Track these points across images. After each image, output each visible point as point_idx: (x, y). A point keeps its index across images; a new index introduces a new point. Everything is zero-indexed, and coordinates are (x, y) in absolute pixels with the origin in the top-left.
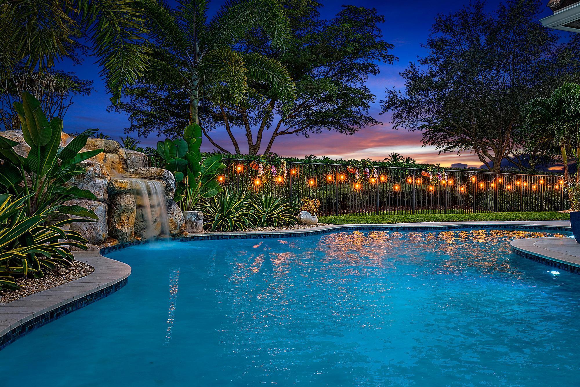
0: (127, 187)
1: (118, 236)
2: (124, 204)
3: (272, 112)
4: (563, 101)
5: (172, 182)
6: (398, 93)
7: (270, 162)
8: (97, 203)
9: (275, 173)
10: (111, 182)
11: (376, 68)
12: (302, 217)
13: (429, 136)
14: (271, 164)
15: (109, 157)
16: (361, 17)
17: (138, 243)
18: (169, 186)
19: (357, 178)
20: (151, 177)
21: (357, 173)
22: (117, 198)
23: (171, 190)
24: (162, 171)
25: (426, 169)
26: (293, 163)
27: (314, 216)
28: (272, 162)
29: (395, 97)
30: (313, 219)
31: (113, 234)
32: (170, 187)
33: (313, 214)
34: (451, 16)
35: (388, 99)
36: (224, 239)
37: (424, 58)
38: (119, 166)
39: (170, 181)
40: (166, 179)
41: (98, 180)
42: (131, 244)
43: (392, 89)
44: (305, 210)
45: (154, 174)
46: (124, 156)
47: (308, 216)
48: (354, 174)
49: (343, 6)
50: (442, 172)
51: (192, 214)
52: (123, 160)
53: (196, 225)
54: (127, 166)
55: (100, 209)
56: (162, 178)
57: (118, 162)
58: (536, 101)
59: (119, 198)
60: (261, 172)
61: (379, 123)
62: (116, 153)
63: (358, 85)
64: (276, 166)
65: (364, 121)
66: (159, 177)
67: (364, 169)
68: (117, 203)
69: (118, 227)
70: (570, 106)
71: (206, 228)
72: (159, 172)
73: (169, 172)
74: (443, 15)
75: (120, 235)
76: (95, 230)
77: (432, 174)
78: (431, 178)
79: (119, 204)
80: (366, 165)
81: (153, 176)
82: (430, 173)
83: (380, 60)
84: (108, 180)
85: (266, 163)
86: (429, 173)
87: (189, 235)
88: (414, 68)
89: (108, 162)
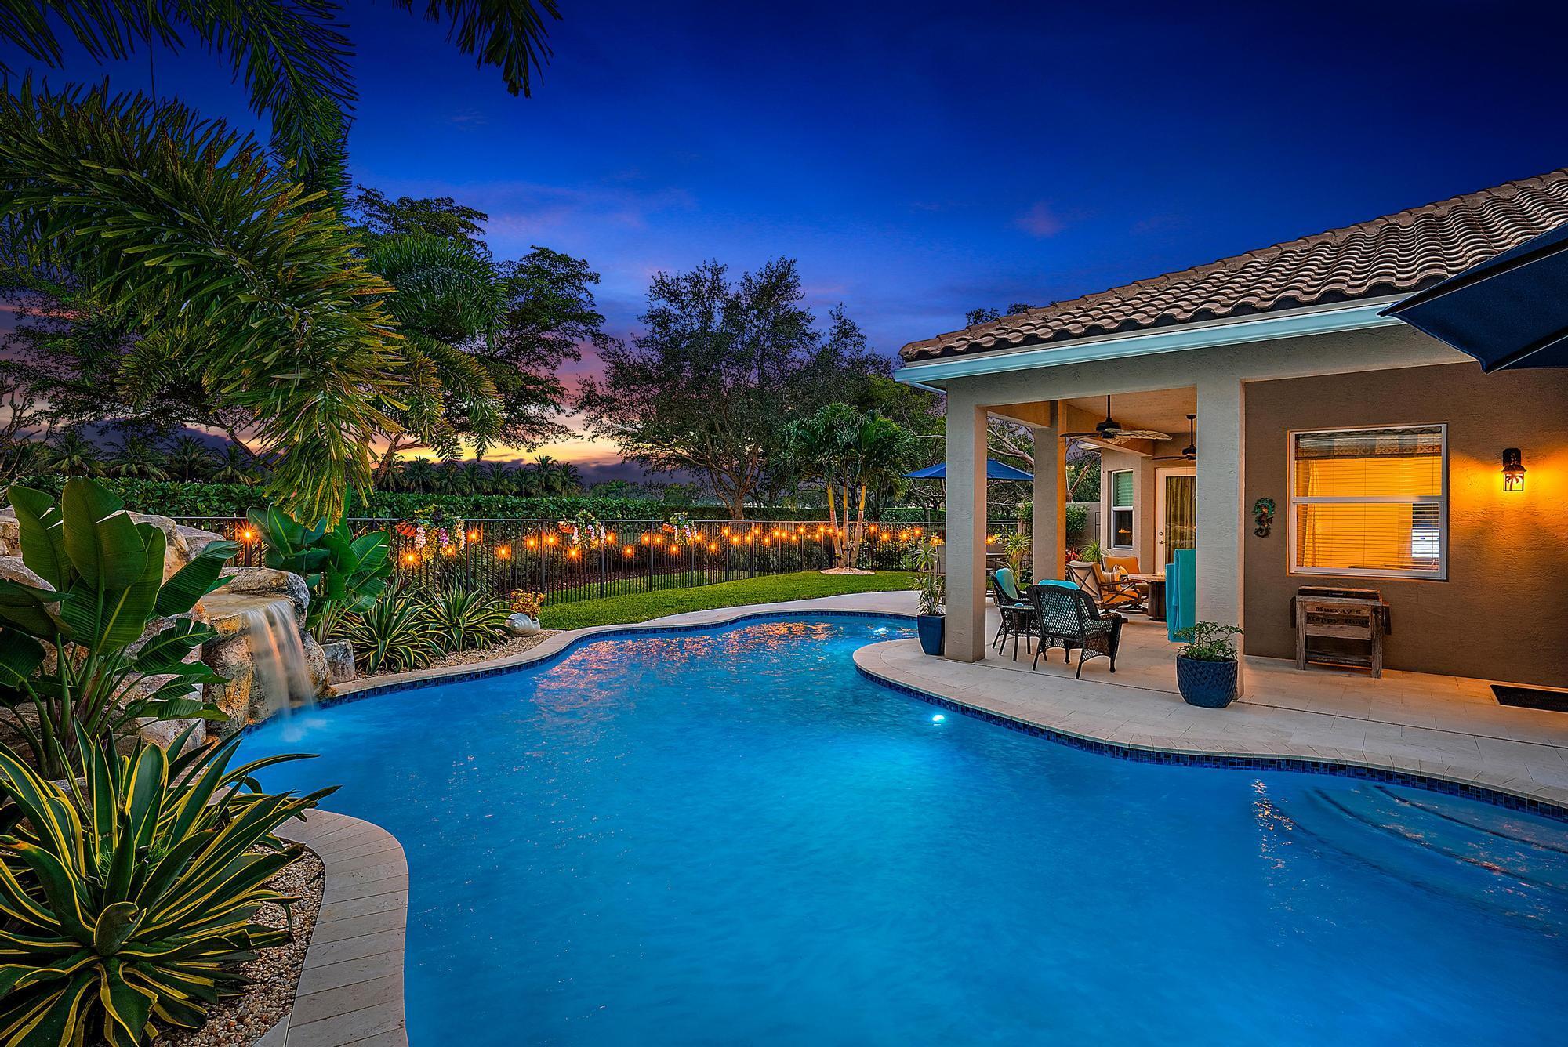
0: (237, 626)
1: (220, 729)
2: (231, 661)
3: (459, 444)
4: (835, 428)
5: (304, 596)
6: (597, 385)
7: (436, 522)
9: (446, 541)
10: (210, 624)
11: (575, 349)
12: (516, 625)
13: (630, 448)
14: (437, 526)
16: (561, 270)
18: (301, 605)
19: (575, 542)
20: (259, 589)
21: (576, 533)
22: (218, 653)
23: (304, 610)
24: (283, 576)
25: (669, 521)
26: (472, 521)
27: (535, 620)
28: (439, 521)
29: (592, 390)
30: (534, 626)
32: (302, 607)
33: (533, 616)
34: (678, 279)
35: (581, 393)
37: (642, 339)
39: (301, 595)
40: (292, 592)
43: (587, 378)
44: (519, 611)
45: (267, 584)
47: (526, 622)
48: (571, 534)
49: (532, 247)
50: (690, 525)
51: (335, 649)
53: (343, 668)
56: (284, 591)
57: (177, 560)
58: (802, 423)
59: (223, 653)
60: (421, 540)
61: (578, 436)
63: (544, 373)
64: (447, 530)
65: (552, 431)
66: (279, 590)
67: (586, 526)
68: (219, 662)
69: (222, 710)
70: (842, 434)
72: (278, 579)
73: (298, 577)
74: (667, 276)
75: (224, 727)
77: (679, 528)
78: (676, 535)
79: (223, 665)
80: (589, 520)
81: (264, 587)
82: (676, 527)
83: (583, 339)
85: (430, 526)
86: (673, 527)
87: (338, 692)
88: (623, 349)
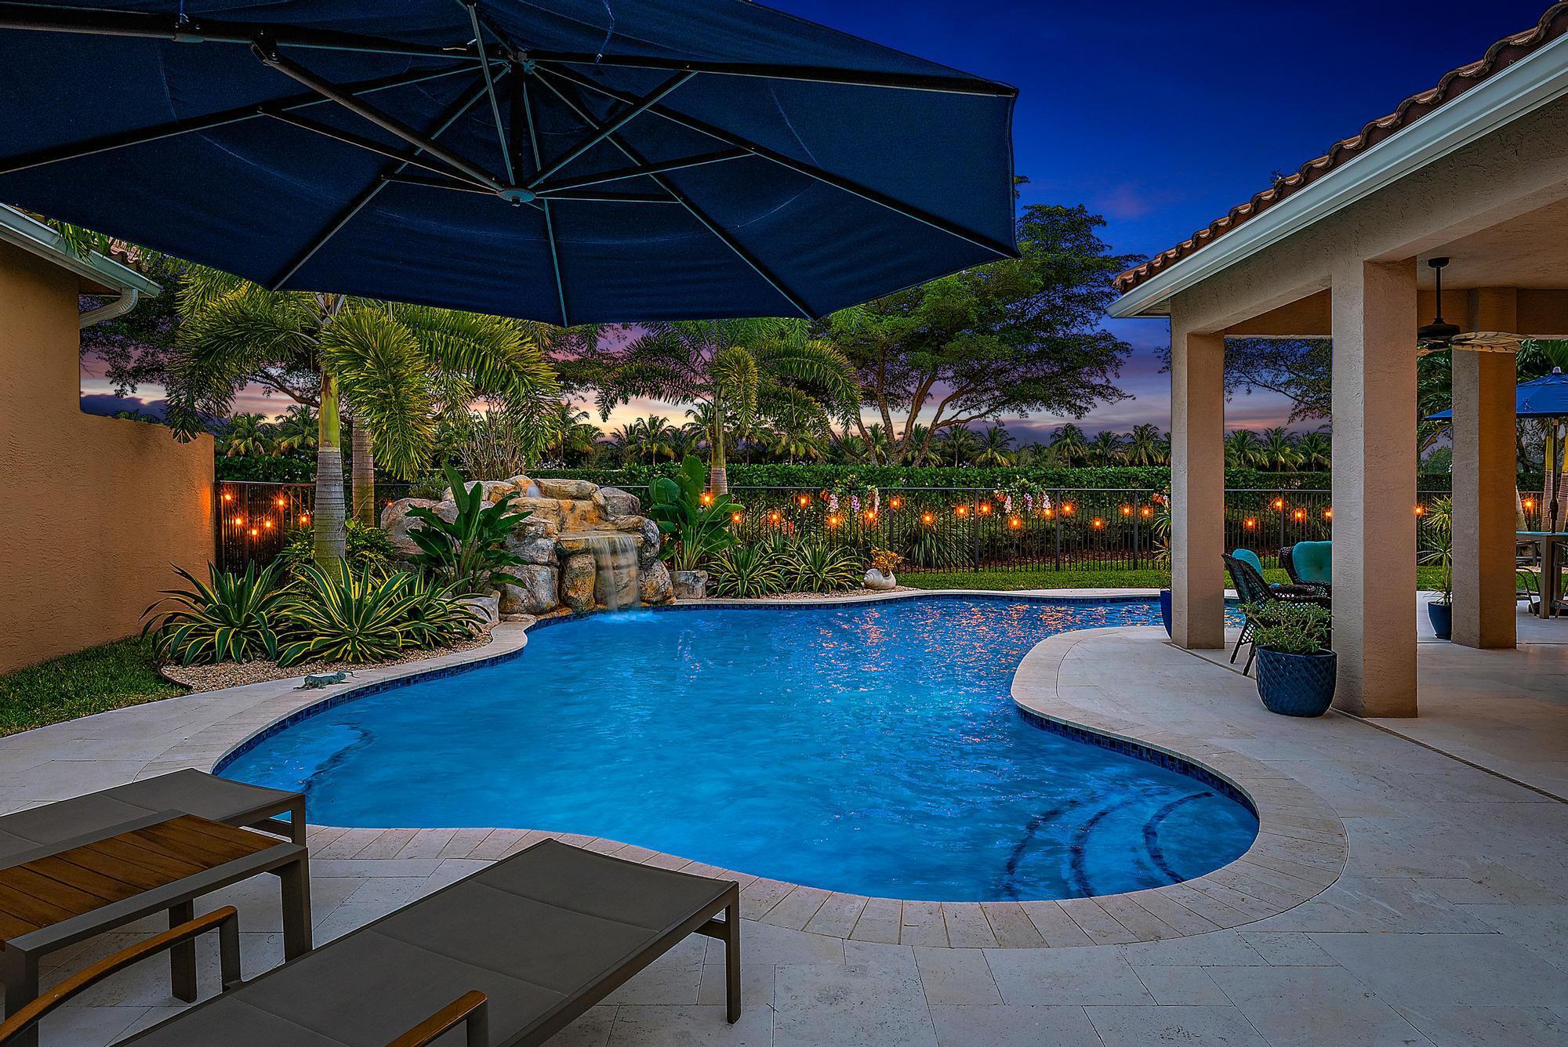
1: (571, 604)
2: (576, 566)
5: (654, 534)
7: (850, 490)
8: (538, 568)
10: (559, 542)
12: (866, 578)
14: (850, 493)
15: (579, 505)
17: (603, 611)
18: (649, 541)
20: (629, 528)
21: (1008, 502)
22: (569, 560)
23: (653, 545)
24: (643, 520)
26: (894, 490)
27: (890, 575)
28: (854, 490)
30: (886, 580)
31: (564, 601)
32: (651, 542)
33: (887, 572)
36: (725, 608)
38: (593, 516)
39: (650, 534)
40: (643, 532)
41: (540, 541)
42: (592, 613)
44: (874, 567)
45: (633, 525)
46: (602, 502)
47: (878, 577)
48: (1004, 503)
51: (685, 574)
52: (598, 507)
53: (692, 589)
54: (607, 514)
55: (543, 574)
56: (641, 530)
57: (593, 510)
59: (572, 560)
60: (834, 506)
62: (591, 500)
64: (858, 496)
66: (635, 529)
68: (568, 565)
69: (571, 594)
71: (711, 591)
72: (637, 523)
73: (655, 523)
75: (574, 603)
76: (535, 598)
79: (570, 567)
80: (1027, 488)
81: (631, 527)
84: (554, 540)
85: (842, 493)
87: (676, 602)
89: (577, 512)
